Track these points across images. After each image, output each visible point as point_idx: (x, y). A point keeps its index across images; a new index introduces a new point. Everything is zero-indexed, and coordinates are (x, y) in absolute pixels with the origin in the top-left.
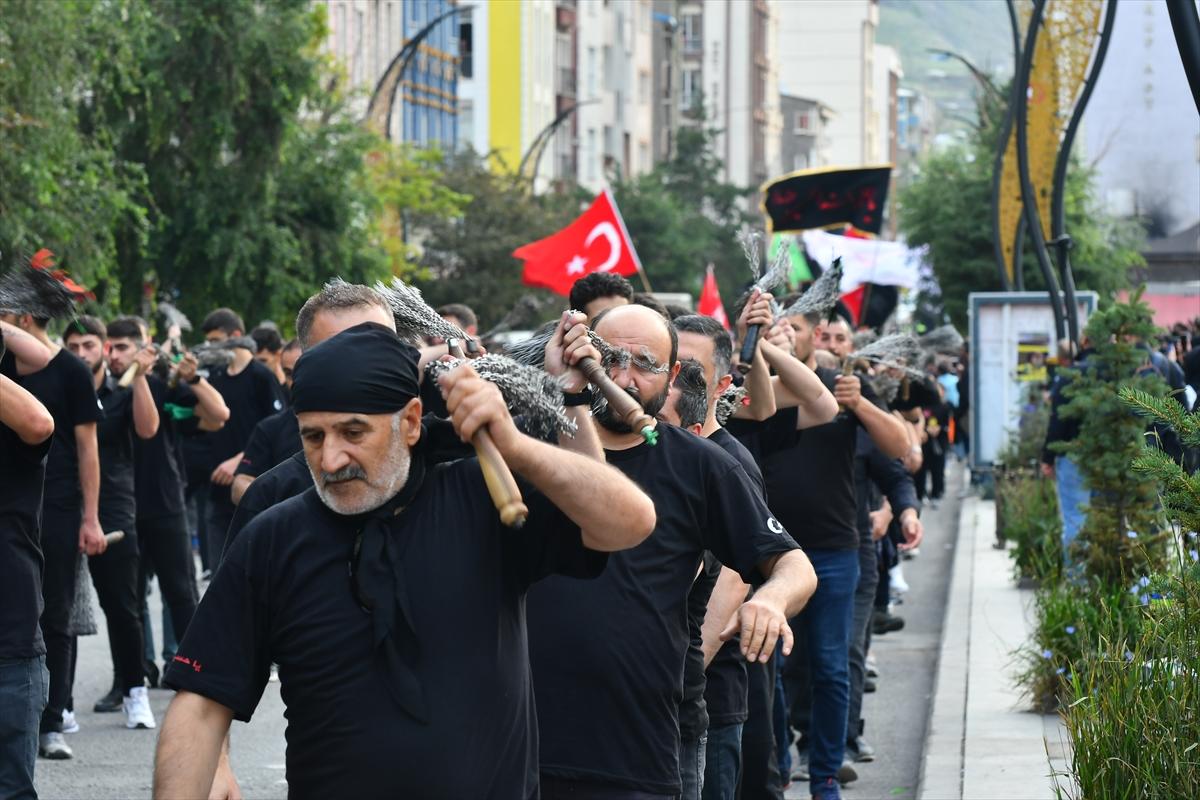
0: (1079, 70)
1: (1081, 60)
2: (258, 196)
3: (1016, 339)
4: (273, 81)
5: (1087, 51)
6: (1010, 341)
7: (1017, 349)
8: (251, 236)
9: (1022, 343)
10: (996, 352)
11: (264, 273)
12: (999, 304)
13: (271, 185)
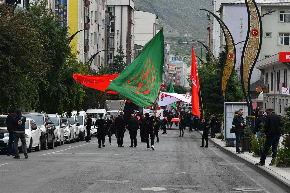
0: (253, 57)
1: (254, 55)
2: (57, 77)
3: (234, 112)
4: (61, 51)
5: (255, 53)
6: (233, 112)
7: (234, 114)
8: (55, 86)
9: (235, 113)
10: (230, 115)
11: (58, 95)
12: (231, 105)
13: (60, 75)
